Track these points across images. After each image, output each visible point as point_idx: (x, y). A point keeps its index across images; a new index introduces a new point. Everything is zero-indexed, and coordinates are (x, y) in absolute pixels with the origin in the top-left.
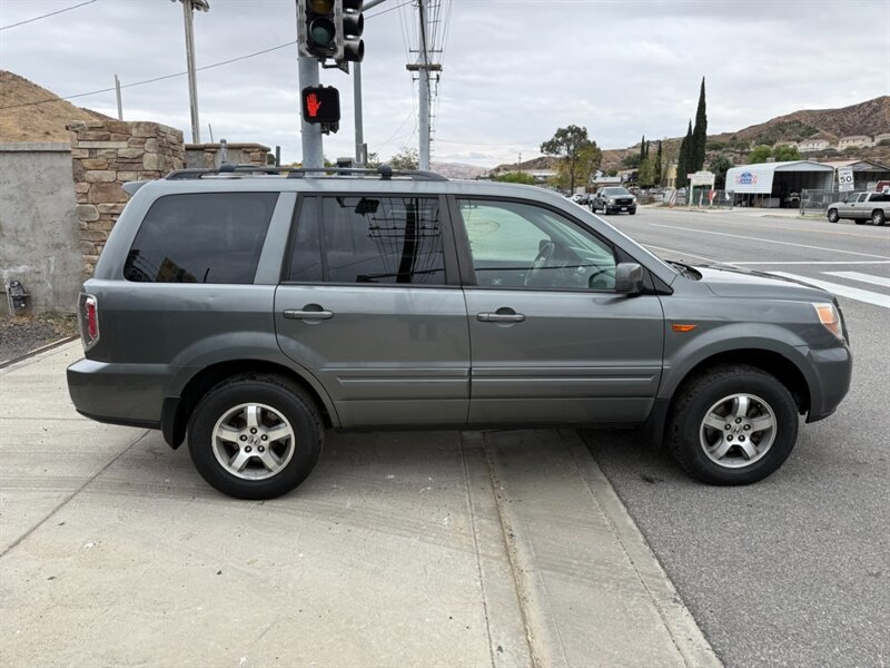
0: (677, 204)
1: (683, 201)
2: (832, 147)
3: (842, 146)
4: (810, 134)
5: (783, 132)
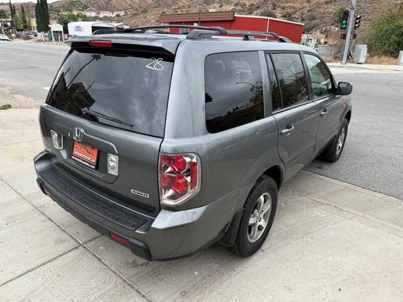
0: (46, 41)
1: (47, 39)
2: (98, 15)
3: (101, 15)
4: (86, 8)
5: (74, 6)
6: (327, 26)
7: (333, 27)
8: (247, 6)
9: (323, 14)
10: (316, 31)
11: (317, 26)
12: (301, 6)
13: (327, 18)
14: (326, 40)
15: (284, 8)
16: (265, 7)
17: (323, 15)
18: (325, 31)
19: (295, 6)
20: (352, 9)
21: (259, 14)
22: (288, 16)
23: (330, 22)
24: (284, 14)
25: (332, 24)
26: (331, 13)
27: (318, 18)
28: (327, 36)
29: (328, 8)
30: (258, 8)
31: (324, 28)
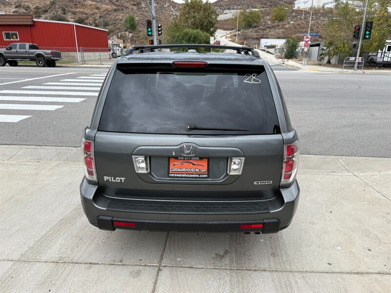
6: (121, 32)
7: (127, 33)
8: (32, 9)
9: (115, 20)
10: (113, 36)
11: (112, 32)
12: (92, 12)
13: (119, 24)
14: (124, 45)
15: (74, 13)
16: (54, 12)
17: (115, 22)
18: (121, 37)
19: (86, 12)
20: (153, 18)
21: (49, 18)
22: (80, 21)
23: (123, 28)
24: (76, 19)
25: (126, 31)
26: (122, 20)
27: (111, 24)
28: (124, 41)
29: (118, 15)
30: (46, 11)
31: (119, 34)
